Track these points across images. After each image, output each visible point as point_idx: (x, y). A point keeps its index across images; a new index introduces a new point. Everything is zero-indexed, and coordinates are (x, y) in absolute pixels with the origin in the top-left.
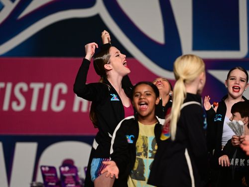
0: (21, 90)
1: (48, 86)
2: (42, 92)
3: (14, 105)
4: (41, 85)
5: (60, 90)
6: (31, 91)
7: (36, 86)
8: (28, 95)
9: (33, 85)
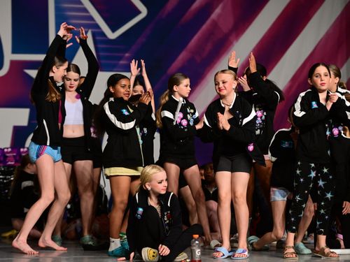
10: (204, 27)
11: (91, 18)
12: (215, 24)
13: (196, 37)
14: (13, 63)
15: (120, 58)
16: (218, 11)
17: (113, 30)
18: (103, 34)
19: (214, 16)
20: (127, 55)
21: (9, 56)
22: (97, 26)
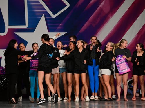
10: (96, 11)
11: (44, 9)
12: (101, 10)
13: (92, 16)
14: (9, 29)
15: (58, 26)
16: (103, 3)
17: (54, 14)
18: (50, 16)
19: (101, 6)
20: (61, 24)
21: (7, 27)
22: (47, 12)
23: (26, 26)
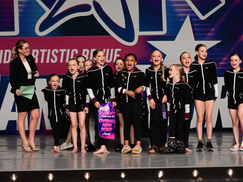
0: (55, 52)
1: (69, 50)
2: (65, 53)
3: (52, 60)
4: (65, 50)
5: (75, 52)
6: (60, 53)
7: (63, 51)
8: (59, 55)
9: (61, 50)
11: (189, 7)
14: (140, 37)
15: (208, 32)
17: (203, 15)
18: (197, 17)
20: (212, 29)
21: (138, 33)
22: (193, 12)
23: (164, 32)
